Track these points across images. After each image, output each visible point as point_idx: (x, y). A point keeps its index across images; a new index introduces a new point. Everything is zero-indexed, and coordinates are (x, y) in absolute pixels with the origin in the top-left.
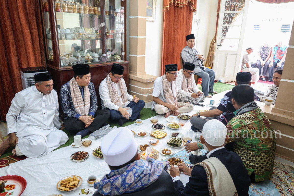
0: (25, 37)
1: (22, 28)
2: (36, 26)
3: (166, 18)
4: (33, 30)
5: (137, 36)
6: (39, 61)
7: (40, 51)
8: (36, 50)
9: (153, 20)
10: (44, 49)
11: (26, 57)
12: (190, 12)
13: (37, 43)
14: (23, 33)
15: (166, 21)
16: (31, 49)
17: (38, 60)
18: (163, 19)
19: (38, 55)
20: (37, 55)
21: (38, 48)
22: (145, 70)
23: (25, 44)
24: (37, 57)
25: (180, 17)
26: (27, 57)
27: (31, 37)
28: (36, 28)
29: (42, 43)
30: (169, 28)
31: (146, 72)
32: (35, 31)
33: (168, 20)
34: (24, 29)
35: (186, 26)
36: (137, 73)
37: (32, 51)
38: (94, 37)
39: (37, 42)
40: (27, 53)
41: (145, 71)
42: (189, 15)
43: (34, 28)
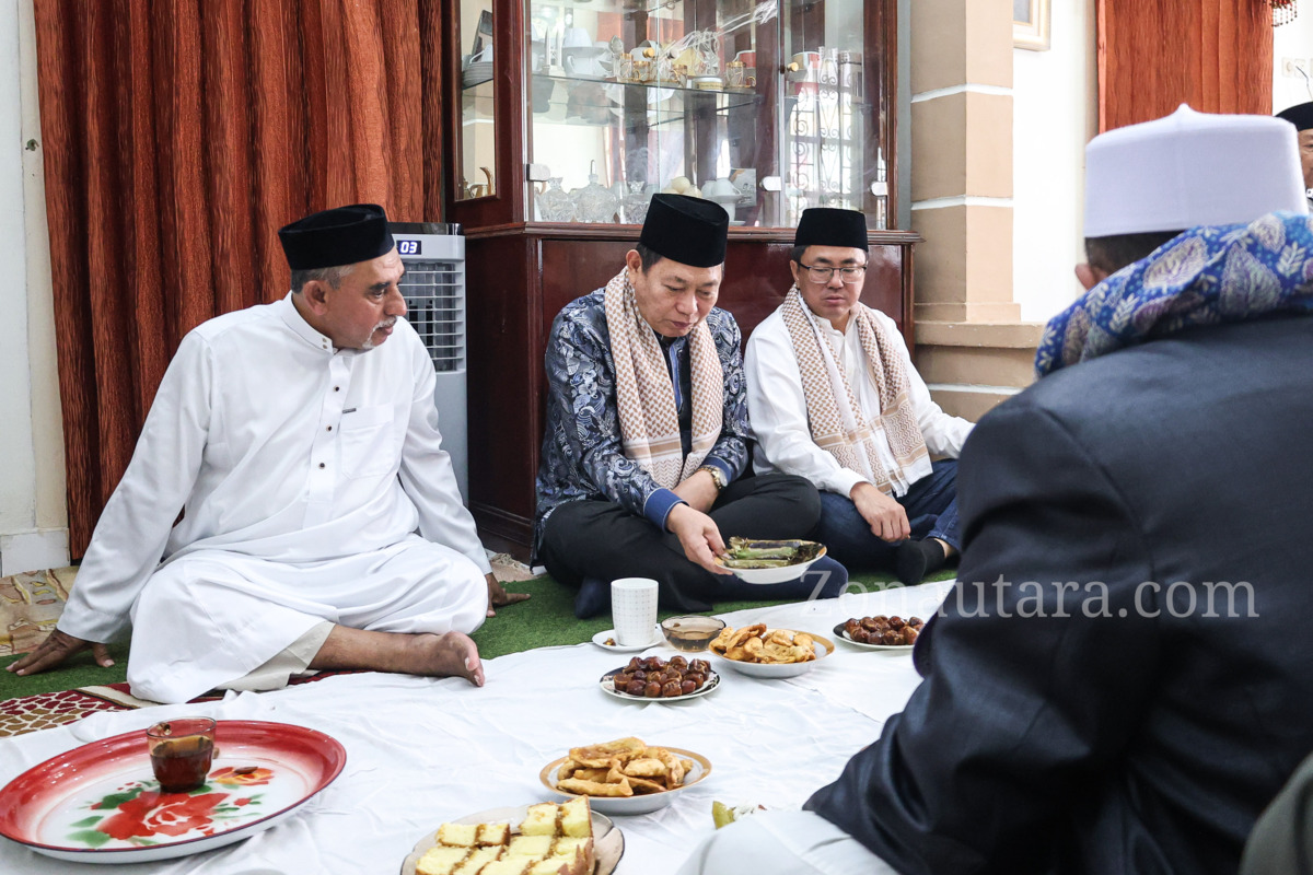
0: (355, 75)
1: (344, 28)
2: (414, 19)
3: (1115, 36)
4: (399, 45)
5: (964, 82)
6: (413, 207)
7: (419, 158)
8: (402, 148)
9: (1041, 40)
10: (439, 150)
11: (349, 176)
12: (1257, 11)
13: (410, 113)
14: (346, 51)
15: (1112, 51)
16: (380, 135)
17: (405, 203)
18: (1093, 38)
19: (411, 177)
20: (407, 175)
21: (411, 137)
22: (1011, 291)
23: (349, 111)
24: (406, 187)
25: (1192, 34)
26: (354, 180)
27: (384, 74)
28: (415, 30)
29: (437, 113)
30: (1132, 96)
31: (1018, 306)
32: (405, 46)
33: (1124, 48)
34: (356, 31)
35: (1236, 88)
36: (967, 304)
37: (383, 148)
38: (719, 80)
39: (412, 103)
40: (354, 155)
41: (1016, 300)
42: (1250, 30)
43: (401, 30)
